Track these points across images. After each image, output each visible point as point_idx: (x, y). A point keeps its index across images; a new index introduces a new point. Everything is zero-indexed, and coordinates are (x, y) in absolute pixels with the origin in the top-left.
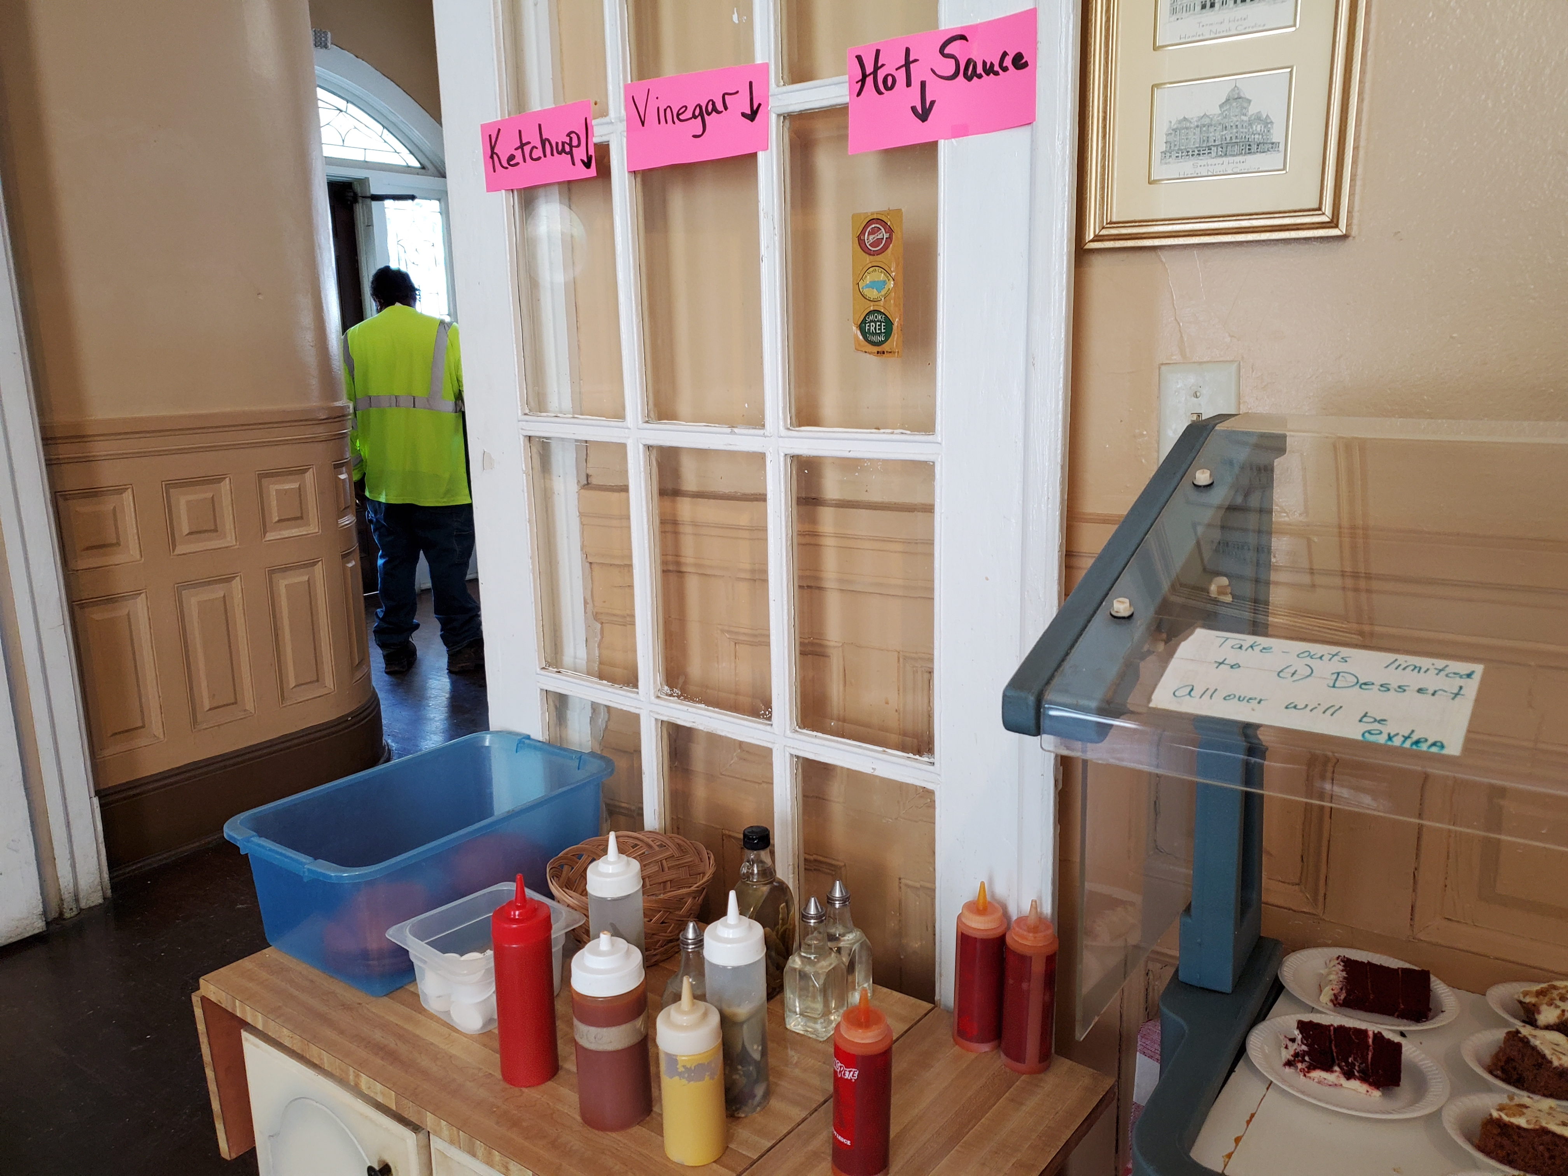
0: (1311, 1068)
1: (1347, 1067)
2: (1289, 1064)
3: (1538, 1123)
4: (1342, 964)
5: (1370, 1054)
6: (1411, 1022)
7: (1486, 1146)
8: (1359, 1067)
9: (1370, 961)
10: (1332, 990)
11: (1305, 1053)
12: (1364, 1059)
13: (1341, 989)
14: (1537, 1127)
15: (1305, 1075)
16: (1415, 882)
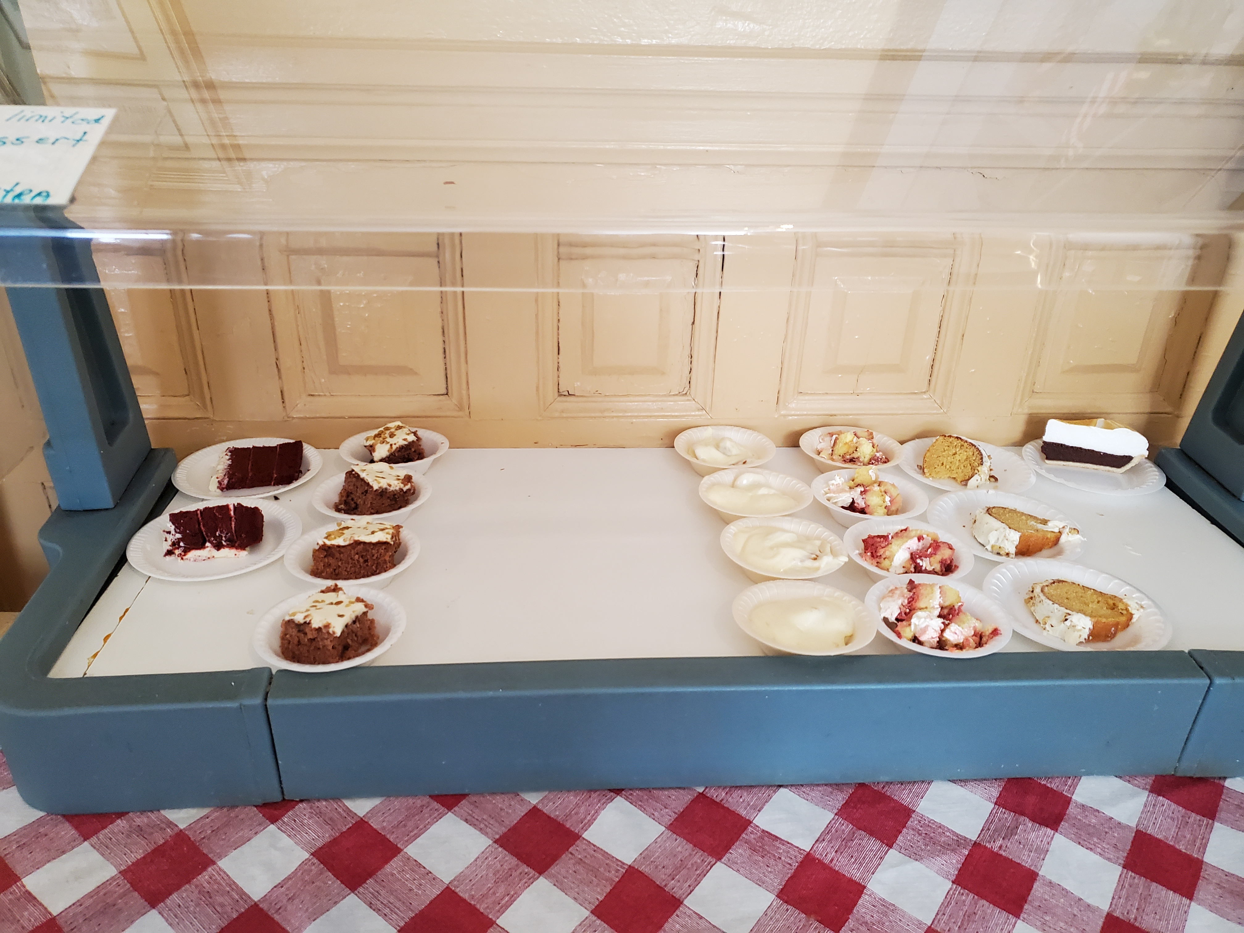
0: (186, 551)
1: (216, 540)
2: (169, 553)
3: (352, 539)
4: (229, 454)
5: (233, 523)
6: (283, 486)
7: (318, 569)
8: (225, 537)
9: (255, 445)
10: (217, 478)
11: (179, 540)
12: (229, 529)
13: (225, 475)
14: (352, 542)
15: (182, 559)
16: (279, 370)
